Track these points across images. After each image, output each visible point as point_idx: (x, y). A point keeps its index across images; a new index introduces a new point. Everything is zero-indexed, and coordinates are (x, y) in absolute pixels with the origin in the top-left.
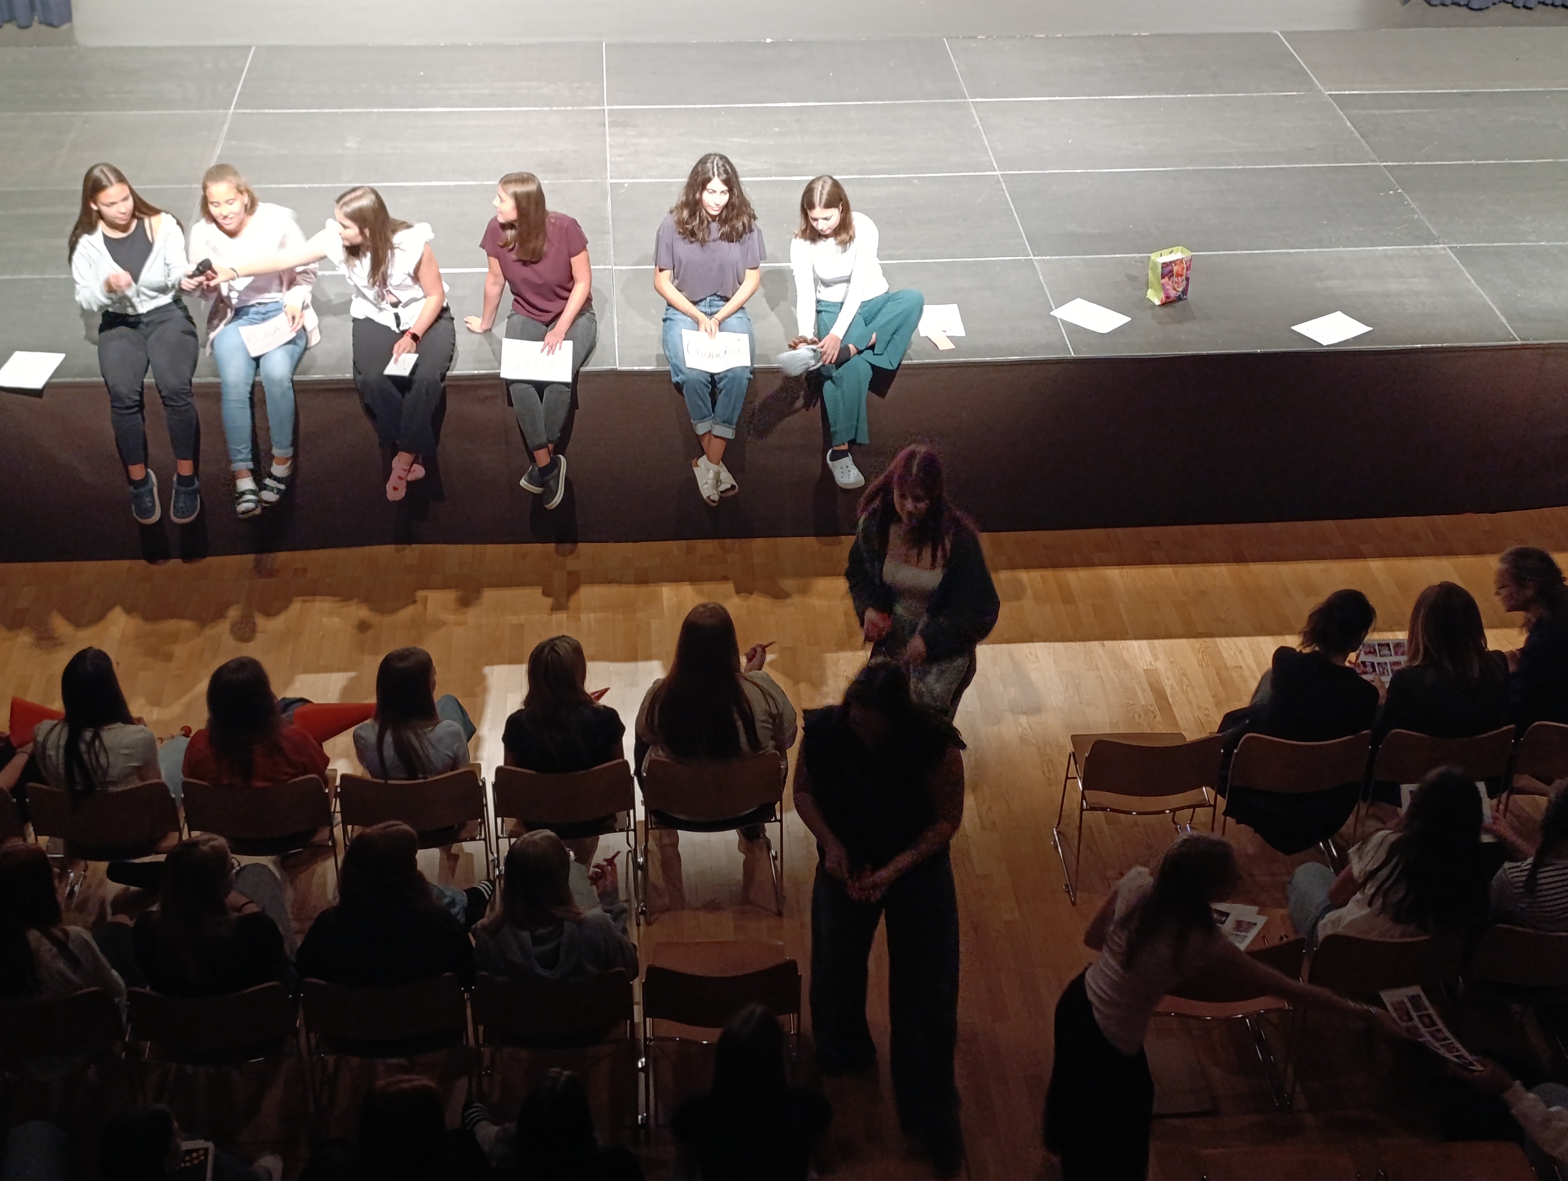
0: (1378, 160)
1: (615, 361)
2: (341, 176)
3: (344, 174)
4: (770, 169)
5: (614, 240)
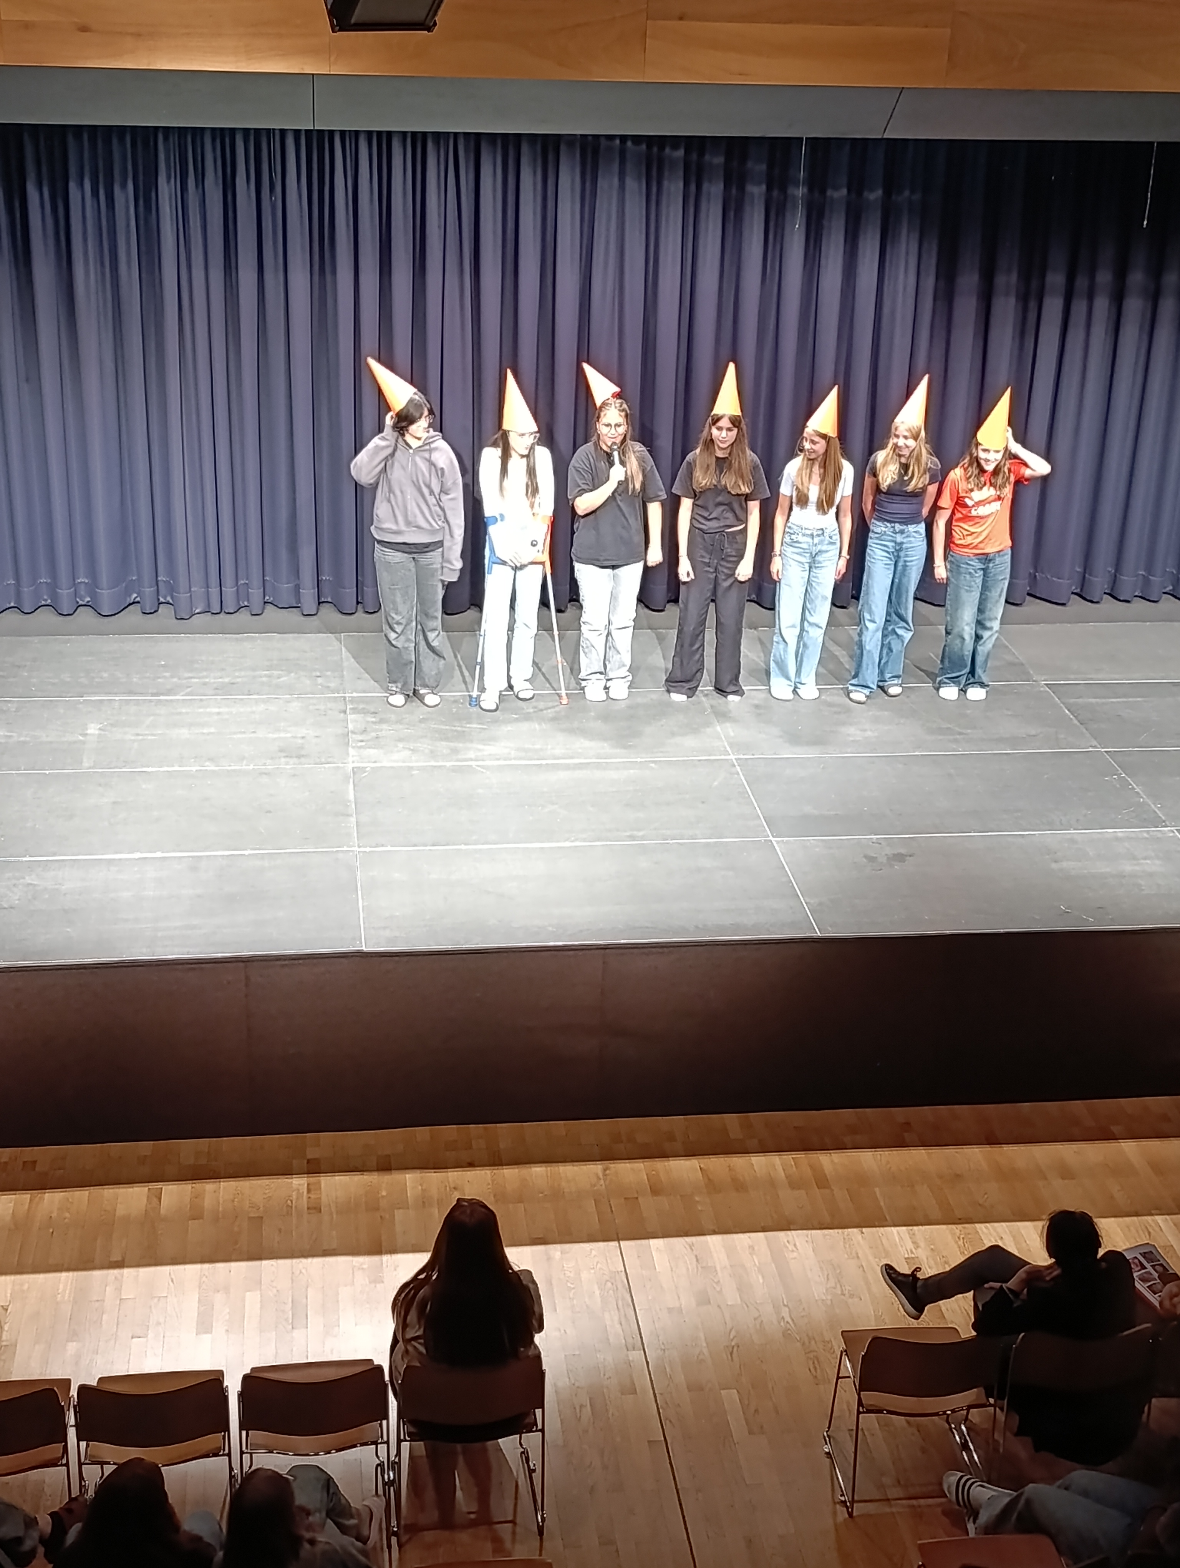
0: (1099, 746)
1: (361, 943)
2: (81, 763)
3: (85, 760)
4: (510, 754)
5: (357, 822)
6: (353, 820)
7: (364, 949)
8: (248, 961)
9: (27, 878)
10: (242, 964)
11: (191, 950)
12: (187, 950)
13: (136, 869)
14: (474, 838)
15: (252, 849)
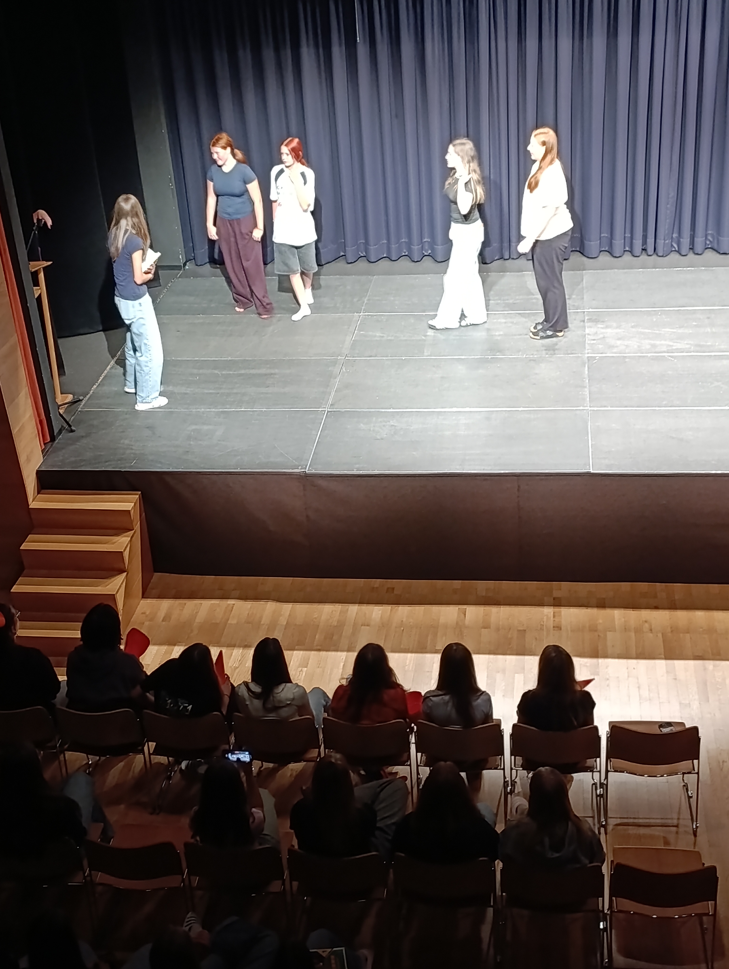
1: (590, 467)
2: (424, 352)
3: (425, 351)
4: (690, 348)
5: (589, 391)
6: (587, 390)
7: (592, 471)
8: (520, 476)
9: (391, 421)
10: (516, 477)
11: (486, 468)
12: (483, 468)
13: (454, 418)
14: (664, 403)
15: (523, 407)
